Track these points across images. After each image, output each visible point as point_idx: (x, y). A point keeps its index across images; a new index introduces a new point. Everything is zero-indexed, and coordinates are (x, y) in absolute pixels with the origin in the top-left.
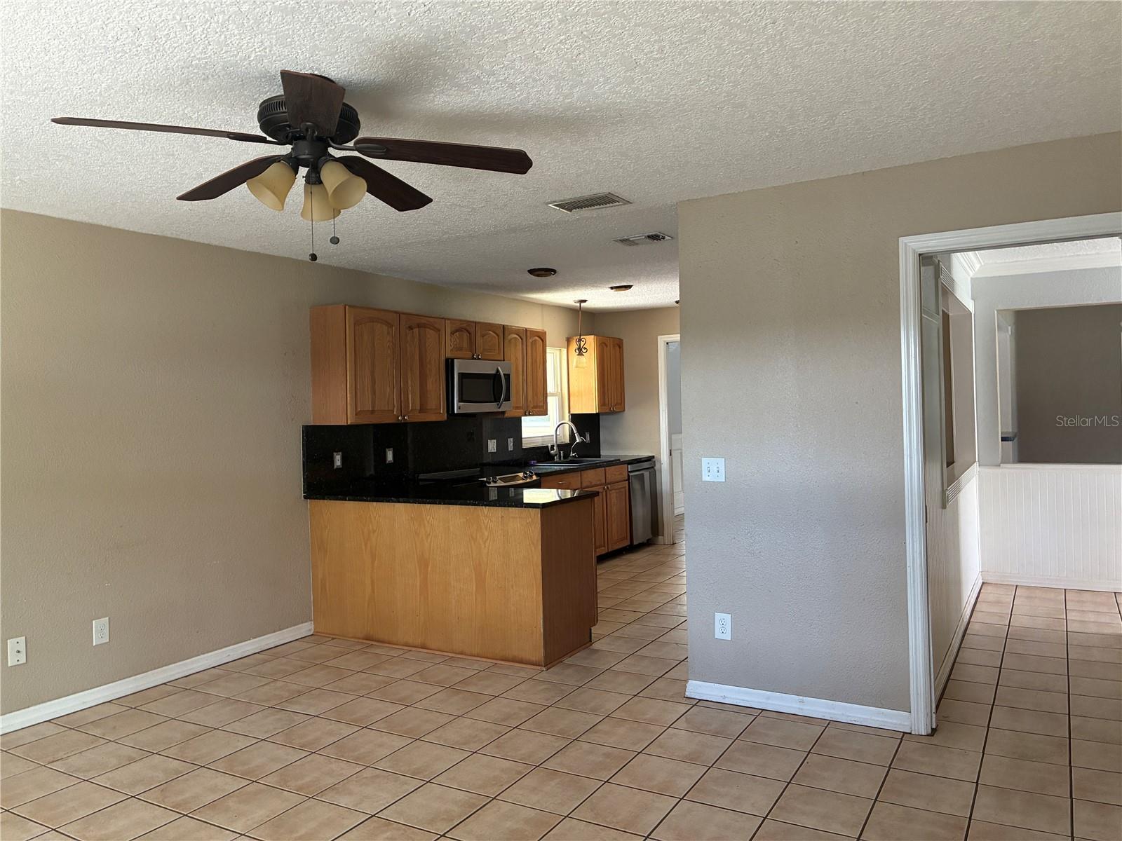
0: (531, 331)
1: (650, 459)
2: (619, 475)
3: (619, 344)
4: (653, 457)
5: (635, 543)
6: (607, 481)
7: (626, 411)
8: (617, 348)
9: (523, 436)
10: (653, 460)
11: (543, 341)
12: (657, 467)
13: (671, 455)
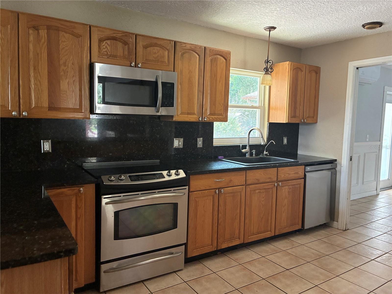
0: (210, 50)
1: (332, 162)
2: (294, 174)
3: (317, 71)
4: (336, 160)
5: (306, 227)
6: (279, 179)
7: (318, 123)
8: (314, 74)
9: (214, 137)
10: (336, 162)
11: (226, 60)
12: (338, 169)
13: (351, 160)
